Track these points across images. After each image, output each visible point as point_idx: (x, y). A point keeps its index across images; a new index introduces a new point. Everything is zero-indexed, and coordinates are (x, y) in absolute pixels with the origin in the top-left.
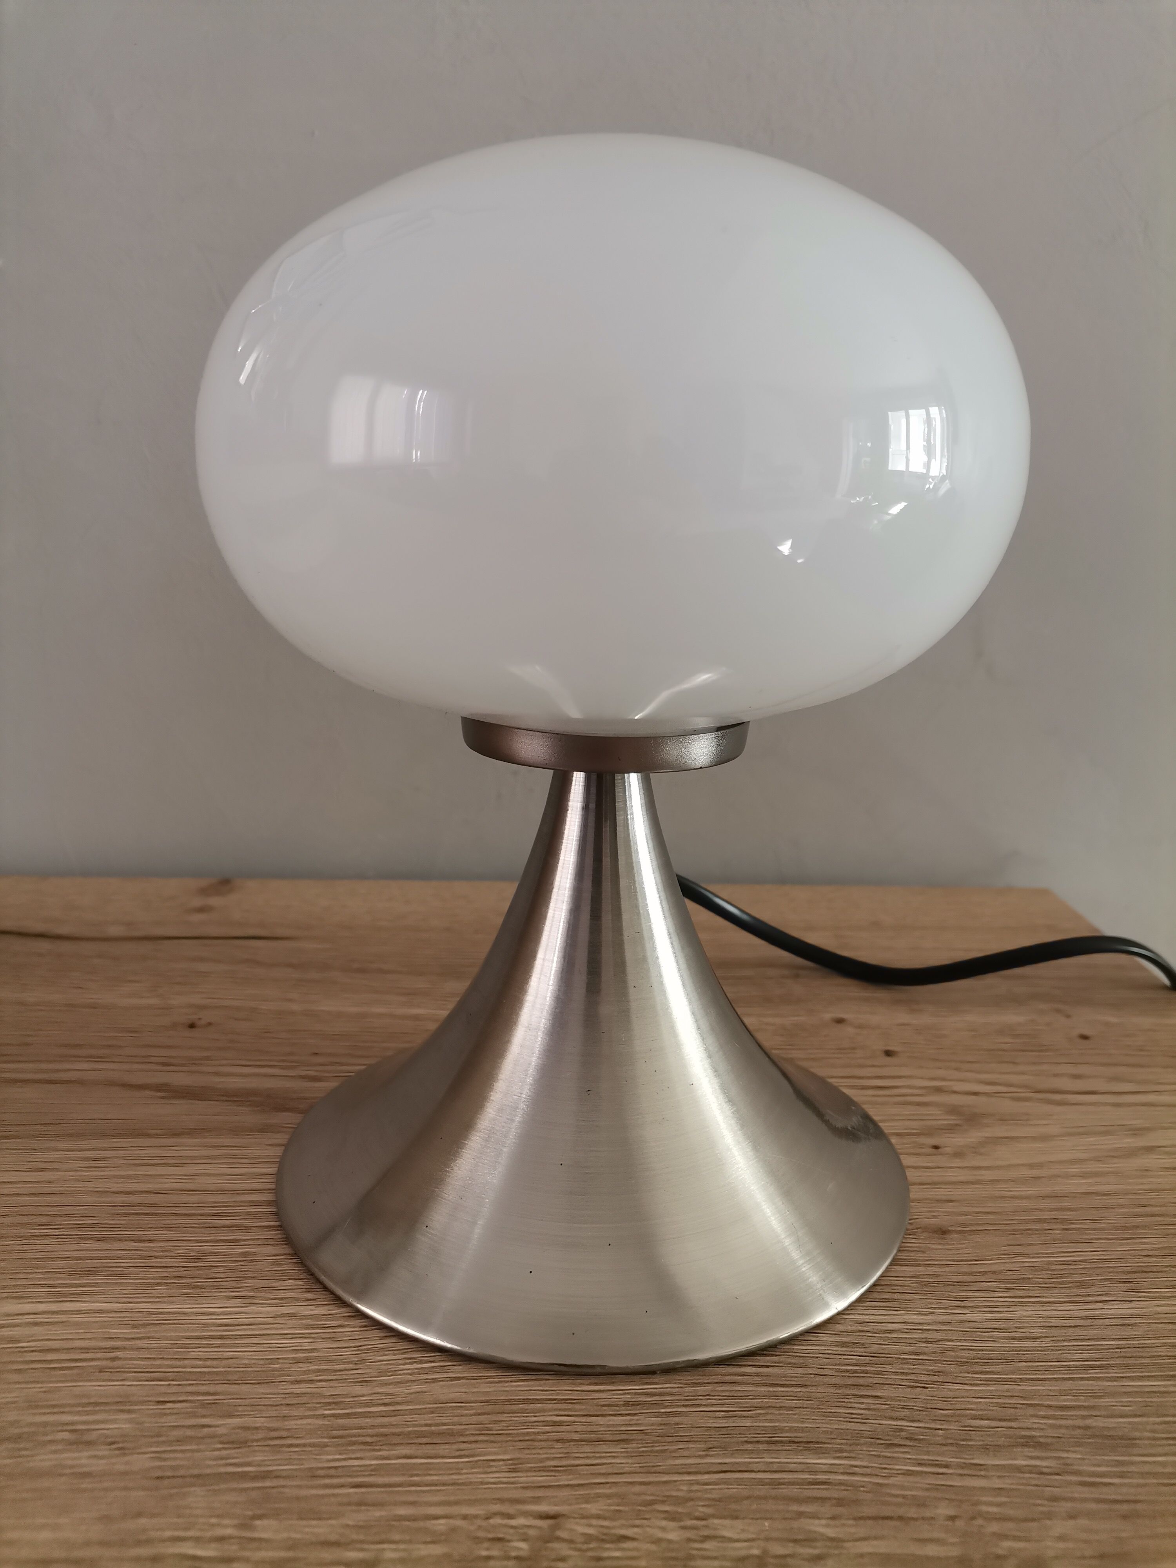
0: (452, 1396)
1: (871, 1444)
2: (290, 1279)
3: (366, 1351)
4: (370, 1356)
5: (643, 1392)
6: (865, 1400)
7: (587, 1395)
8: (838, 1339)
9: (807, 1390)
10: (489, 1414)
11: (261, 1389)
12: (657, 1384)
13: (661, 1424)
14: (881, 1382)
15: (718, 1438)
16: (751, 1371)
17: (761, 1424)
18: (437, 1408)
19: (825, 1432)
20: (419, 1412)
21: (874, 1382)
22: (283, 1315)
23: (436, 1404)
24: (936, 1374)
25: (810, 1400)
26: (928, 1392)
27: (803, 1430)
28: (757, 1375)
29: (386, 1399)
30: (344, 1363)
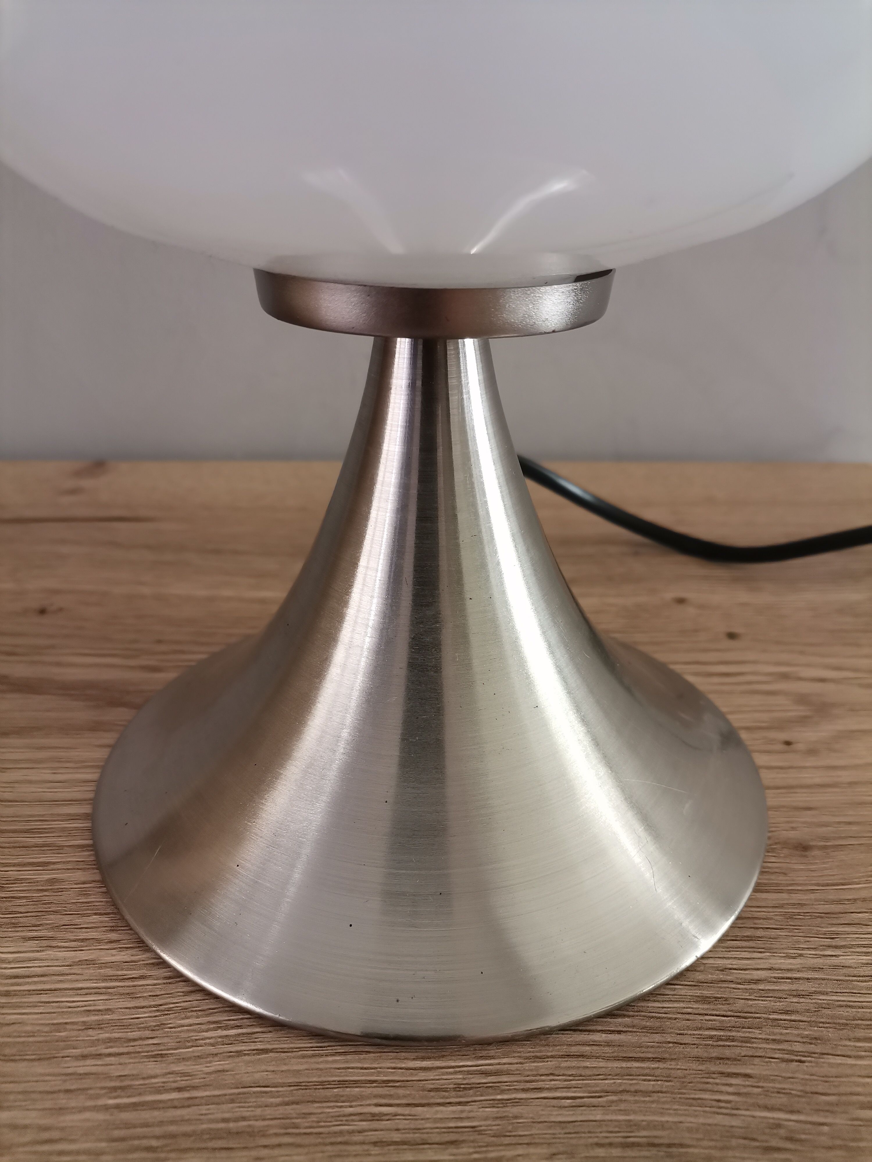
0: (257, 1076)
1: (745, 1147)
2: (96, 914)
3: (166, 1012)
4: (170, 1019)
5: (477, 1071)
6: (733, 1081)
7: (412, 1075)
8: (698, 993)
9: (665, 1065)
10: (297, 1103)
11: (40, 1068)
12: (493, 1057)
13: (497, 1118)
14: (750, 1054)
15: (564, 1138)
16: (601, 1039)
17: (614, 1117)
18: (239, 1094)
19: (690, 1130)
20: (216, 1100)
21: (743, 1054)
22: (80, 963)
23: (238, 1088)
24: (813, 1041)
25: (670, 1081)
26: (805, 1068)
27: (663, 1126)
28: (608, 1044)
29: (182, 1080)
30: (139, 1029)
